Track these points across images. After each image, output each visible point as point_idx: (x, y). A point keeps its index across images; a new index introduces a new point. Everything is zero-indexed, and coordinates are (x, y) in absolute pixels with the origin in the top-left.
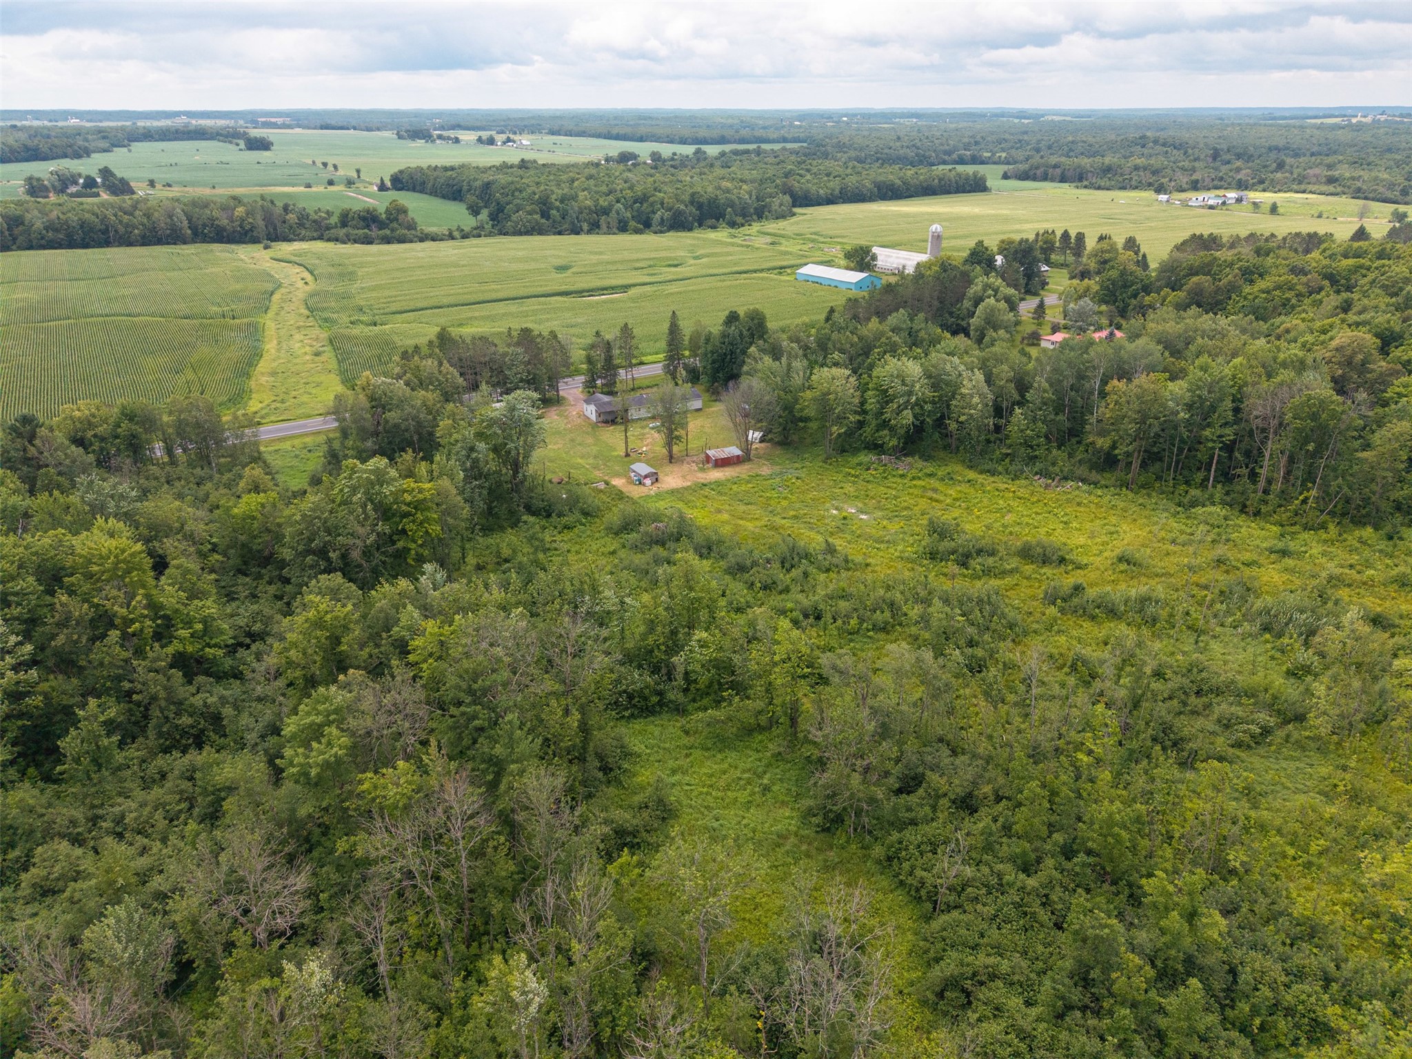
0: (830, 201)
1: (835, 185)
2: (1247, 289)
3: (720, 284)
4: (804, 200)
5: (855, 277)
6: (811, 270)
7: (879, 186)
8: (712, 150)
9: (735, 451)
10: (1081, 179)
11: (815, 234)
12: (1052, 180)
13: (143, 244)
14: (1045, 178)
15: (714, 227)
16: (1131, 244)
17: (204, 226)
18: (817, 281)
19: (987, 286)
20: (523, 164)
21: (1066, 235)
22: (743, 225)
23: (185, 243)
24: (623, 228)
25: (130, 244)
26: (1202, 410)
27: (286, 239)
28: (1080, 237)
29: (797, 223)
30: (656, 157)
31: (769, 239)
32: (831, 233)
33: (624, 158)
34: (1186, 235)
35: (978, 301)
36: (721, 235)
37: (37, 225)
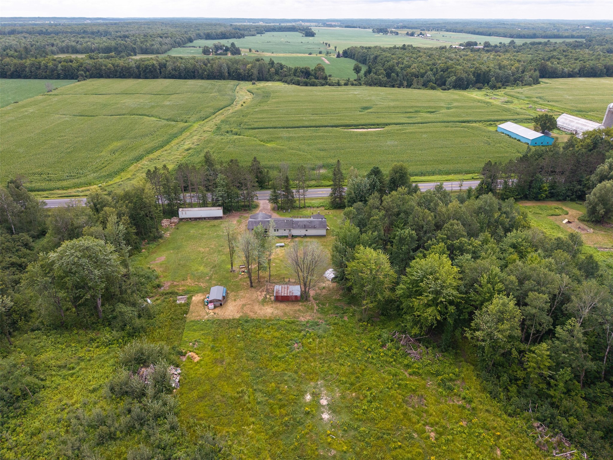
3: (443, 129)
4: (553, 74)
6: (510, 127)
8: (519, 42)
9: (296, 290)
11: (540, 98)
13: (208, 79)
18: (509, 135)
20: (404, 47)
22: (500, 88)
23: (224, 79)
24: (425, 85)
25: (203, 79)
27: (267, 80)
29: (535, 89)
30: (487, 45)
31: (507, 99)
33: (469, 44)
37: (170, 68)
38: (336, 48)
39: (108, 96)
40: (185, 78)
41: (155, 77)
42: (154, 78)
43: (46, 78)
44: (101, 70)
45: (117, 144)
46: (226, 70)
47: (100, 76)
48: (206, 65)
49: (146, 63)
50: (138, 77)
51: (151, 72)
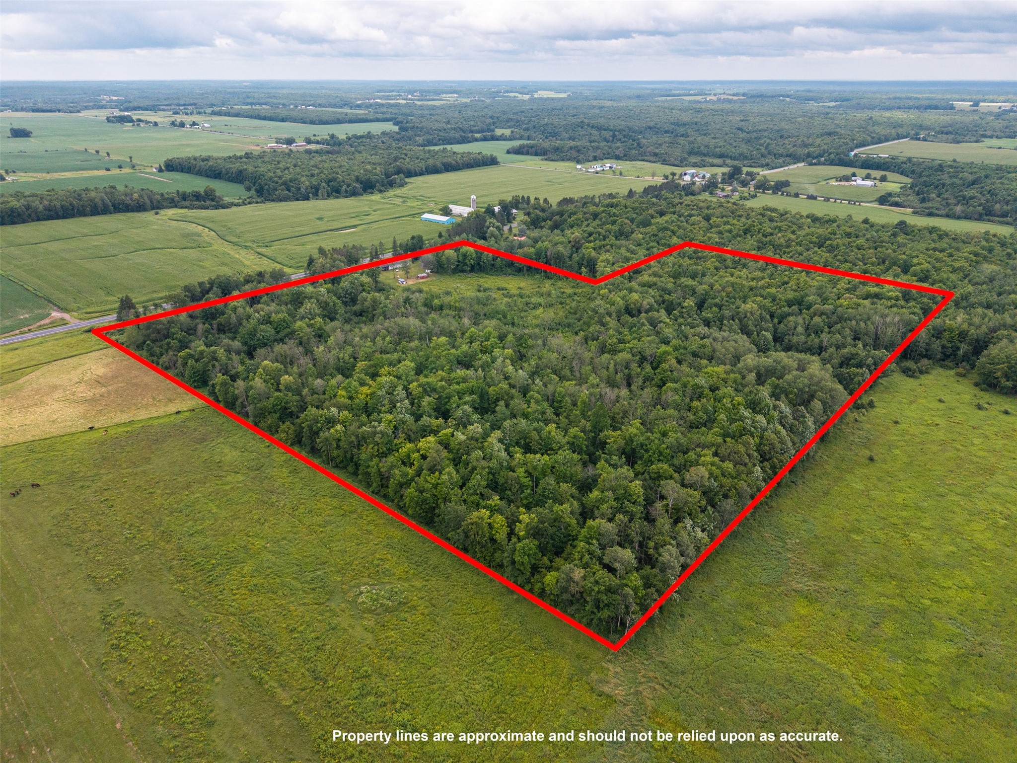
0: (421, 174)
1: (422, 165)
2: (569, 220)
4: (410, 174)
5: (444, 219)
6: (426, 216)
7: (444, 164)
10: (544, 155)
11: (421, 195)
12: (531, 155)
14: (527, 153)
15: (372, 193)
16: (546, 200)
17: (119, 204)
18: (430, 221)
19: (490, 223)
21: (523, 197)
22: (385, 192)
26: (538, 254)
28: (528, 198)
29: (410, 190)
31: (401, 200)
32: (428, 195)
34: (561, 198)
35: (488, 228)
36: (376, 197)
38: (131, 158)
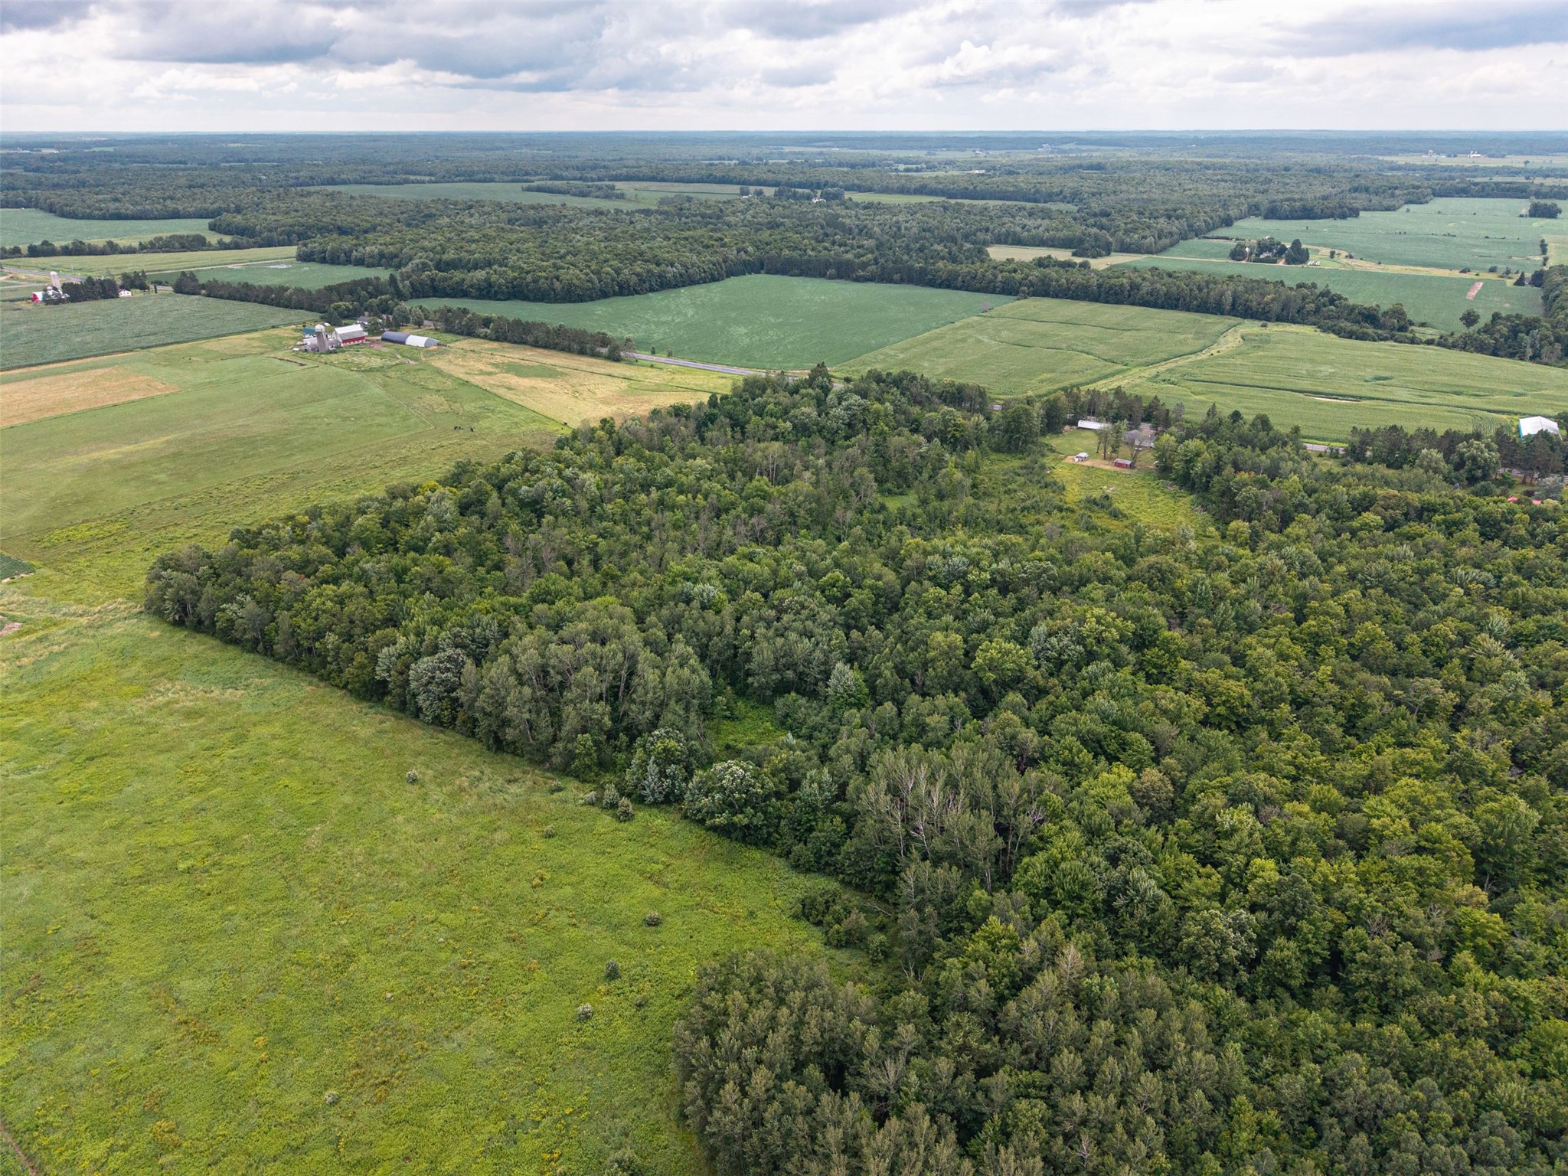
13: (1197, 311)
25: (1188, 310)
27: (1294, 322)
37: (1144, 291)
39: (1049, 325)
40: (1163, 307)
41: (1119, 302)
42: (1117, 303)
43: (978, 291)
44: (1049, 285)
45: (1045, 376)
46: (1230, 300)
47: (1046, 294)
48: (1200, 289)
49: (1113, 281)
50: (1096, 299)
51: (1116, 294)
